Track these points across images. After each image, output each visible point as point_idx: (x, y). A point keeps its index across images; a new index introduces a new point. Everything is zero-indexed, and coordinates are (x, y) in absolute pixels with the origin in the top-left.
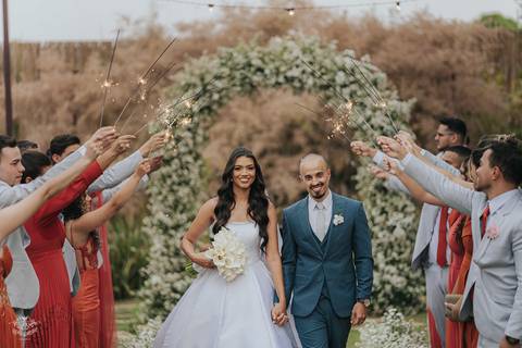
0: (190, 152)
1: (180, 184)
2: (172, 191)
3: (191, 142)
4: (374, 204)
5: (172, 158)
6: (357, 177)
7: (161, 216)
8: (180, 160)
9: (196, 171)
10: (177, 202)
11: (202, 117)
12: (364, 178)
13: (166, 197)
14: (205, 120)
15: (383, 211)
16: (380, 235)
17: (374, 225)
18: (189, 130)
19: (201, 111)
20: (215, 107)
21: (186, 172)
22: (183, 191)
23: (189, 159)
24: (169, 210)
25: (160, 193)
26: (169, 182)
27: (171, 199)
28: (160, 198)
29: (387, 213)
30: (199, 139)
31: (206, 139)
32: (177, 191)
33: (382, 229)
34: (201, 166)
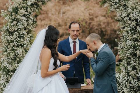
0: (25, 29)
1: (18, 46)
2: (13, 50)
3: (26, 23)
4: (129, 63)
5: (14, 31)
6: (119, 48)
7: (5, 64)
8: (18, 33)
9: (28, 39)
10: (16, 56)
11: (32, 9)
12: (123, 48)
13: (9, 53)
14: (34, 11)
15: (134, 68)
16: (132, 82)
17: (129, 75)
18: (25, 15)
19: (32, 5)
20: (40, 4)
21: (22, 40)
22: (20, 50)
23: (24, 32)
24: (10, 61)
25: (6, 51)
26: (11, 44)
27: (12, 54)
28: (6, 53)
29: (136, 69)
30: (31, 22)
31: (34, 22)
32: (16, 50)
33: (133, 79)
34: (31, 37)
